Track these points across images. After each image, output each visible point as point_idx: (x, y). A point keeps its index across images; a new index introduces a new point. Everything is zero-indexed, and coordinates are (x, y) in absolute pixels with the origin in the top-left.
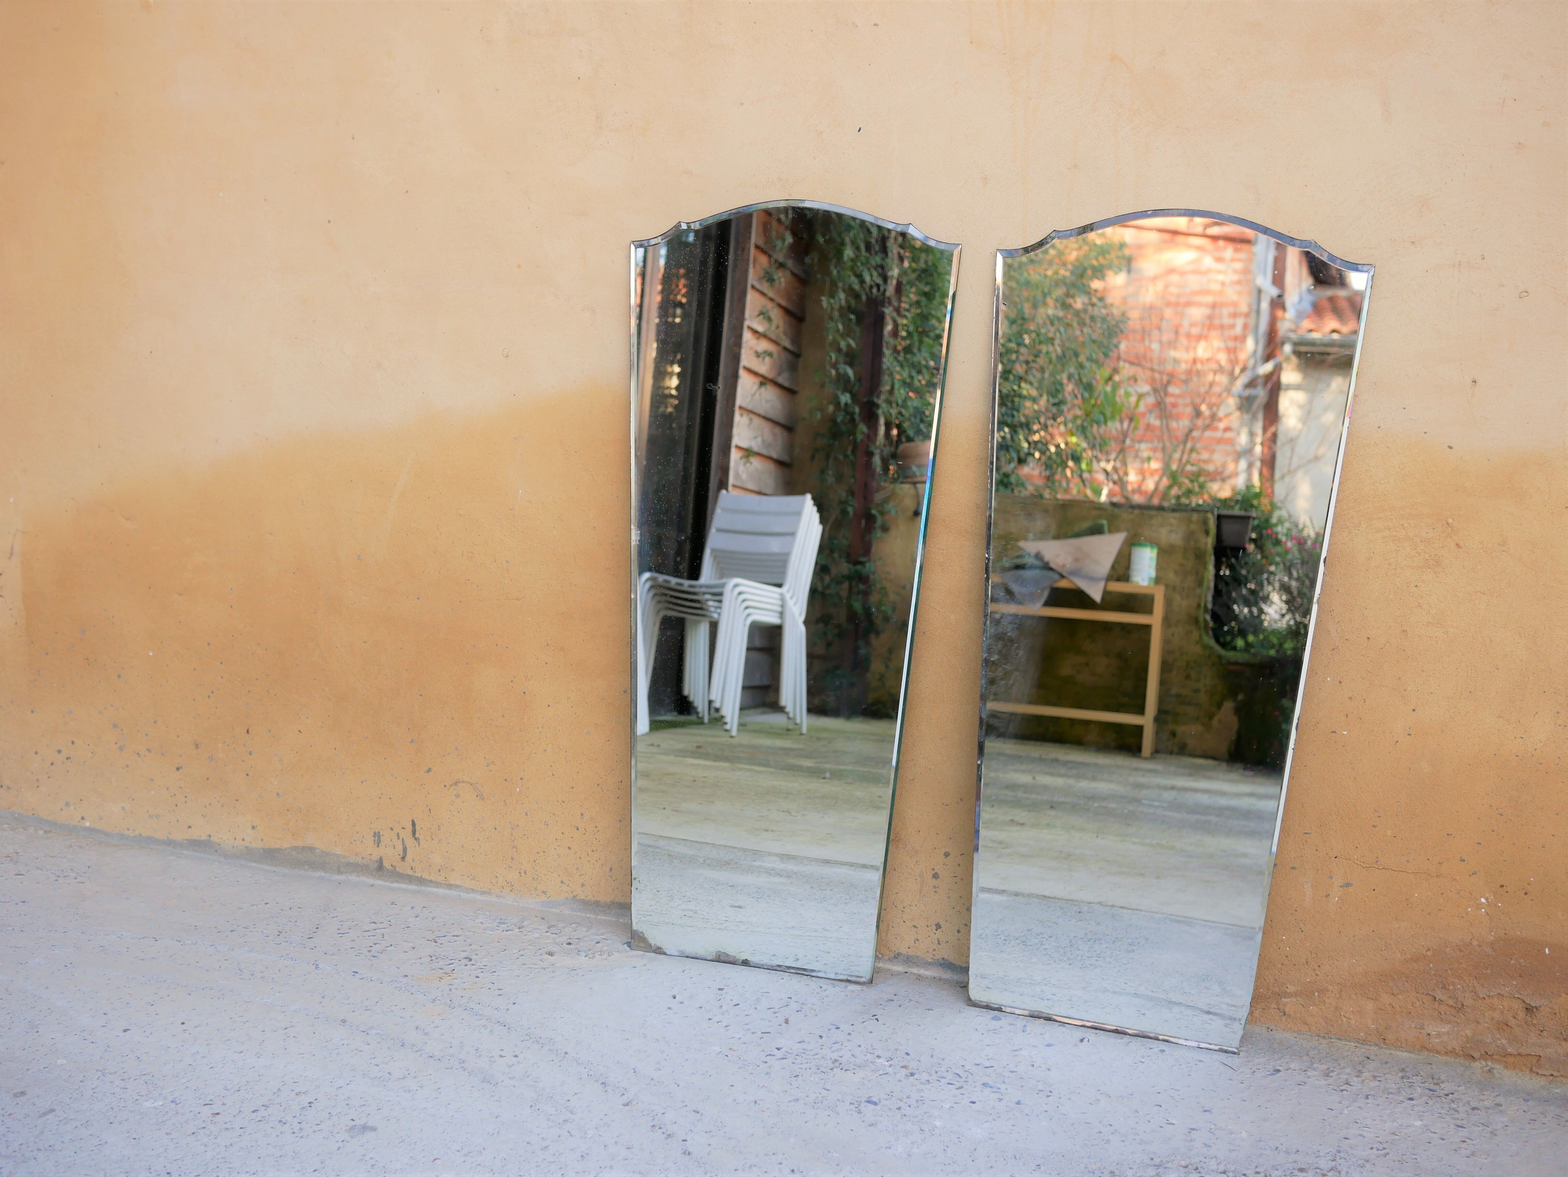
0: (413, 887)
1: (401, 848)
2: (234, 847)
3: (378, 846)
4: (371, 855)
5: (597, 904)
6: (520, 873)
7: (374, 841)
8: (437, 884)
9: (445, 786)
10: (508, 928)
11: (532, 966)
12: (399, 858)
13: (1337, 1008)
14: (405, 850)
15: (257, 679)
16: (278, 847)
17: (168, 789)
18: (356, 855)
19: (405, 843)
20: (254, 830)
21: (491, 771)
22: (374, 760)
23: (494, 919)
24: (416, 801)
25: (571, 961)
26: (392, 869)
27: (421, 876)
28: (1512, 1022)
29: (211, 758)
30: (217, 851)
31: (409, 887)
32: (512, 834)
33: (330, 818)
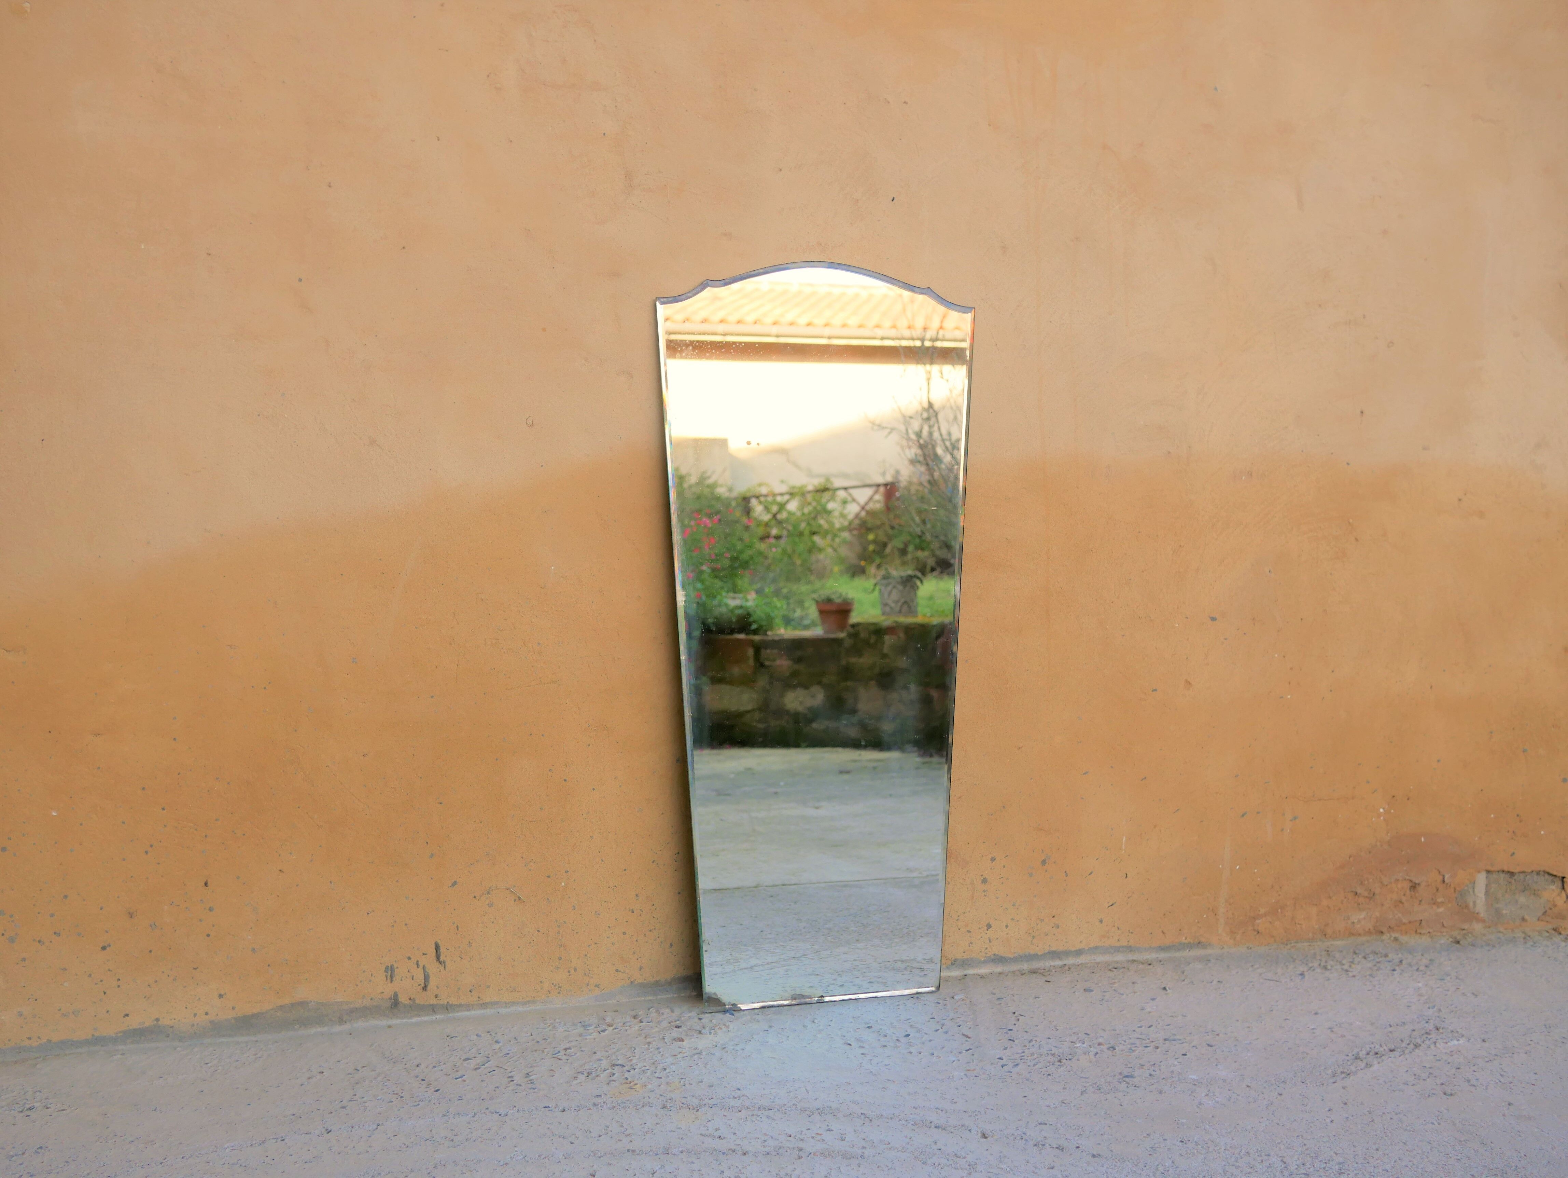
0: (438, 1017)
1: (422, 977)
2: (193, 1025)
3: (391, 981)
4: (382, 993)
5: (657, 984)
6: (569, 972)
7: (386, 976)
8: (468, 1007)
9: (475, 897)
11: (683, 1055)
12: (419, 988)
13: (1293, 919)
14: (426, 978)
15: (217, 820)
16: (255, 1011)
17: (90, 975)
18: (363, 997)
19: (427, 970)
20: (222, 999)
21: (530, 870)
22: (382, 885)
23: (574, 1025)
24: (440, 921)
25: (704, 1042)
26: (412, 1003)
27: (448, 1002)
28: (1404, 899)
29: (153, 926)
30: (168, 1036)
31: (434, 1018)
32: (558, 933)
33: (327, 963)
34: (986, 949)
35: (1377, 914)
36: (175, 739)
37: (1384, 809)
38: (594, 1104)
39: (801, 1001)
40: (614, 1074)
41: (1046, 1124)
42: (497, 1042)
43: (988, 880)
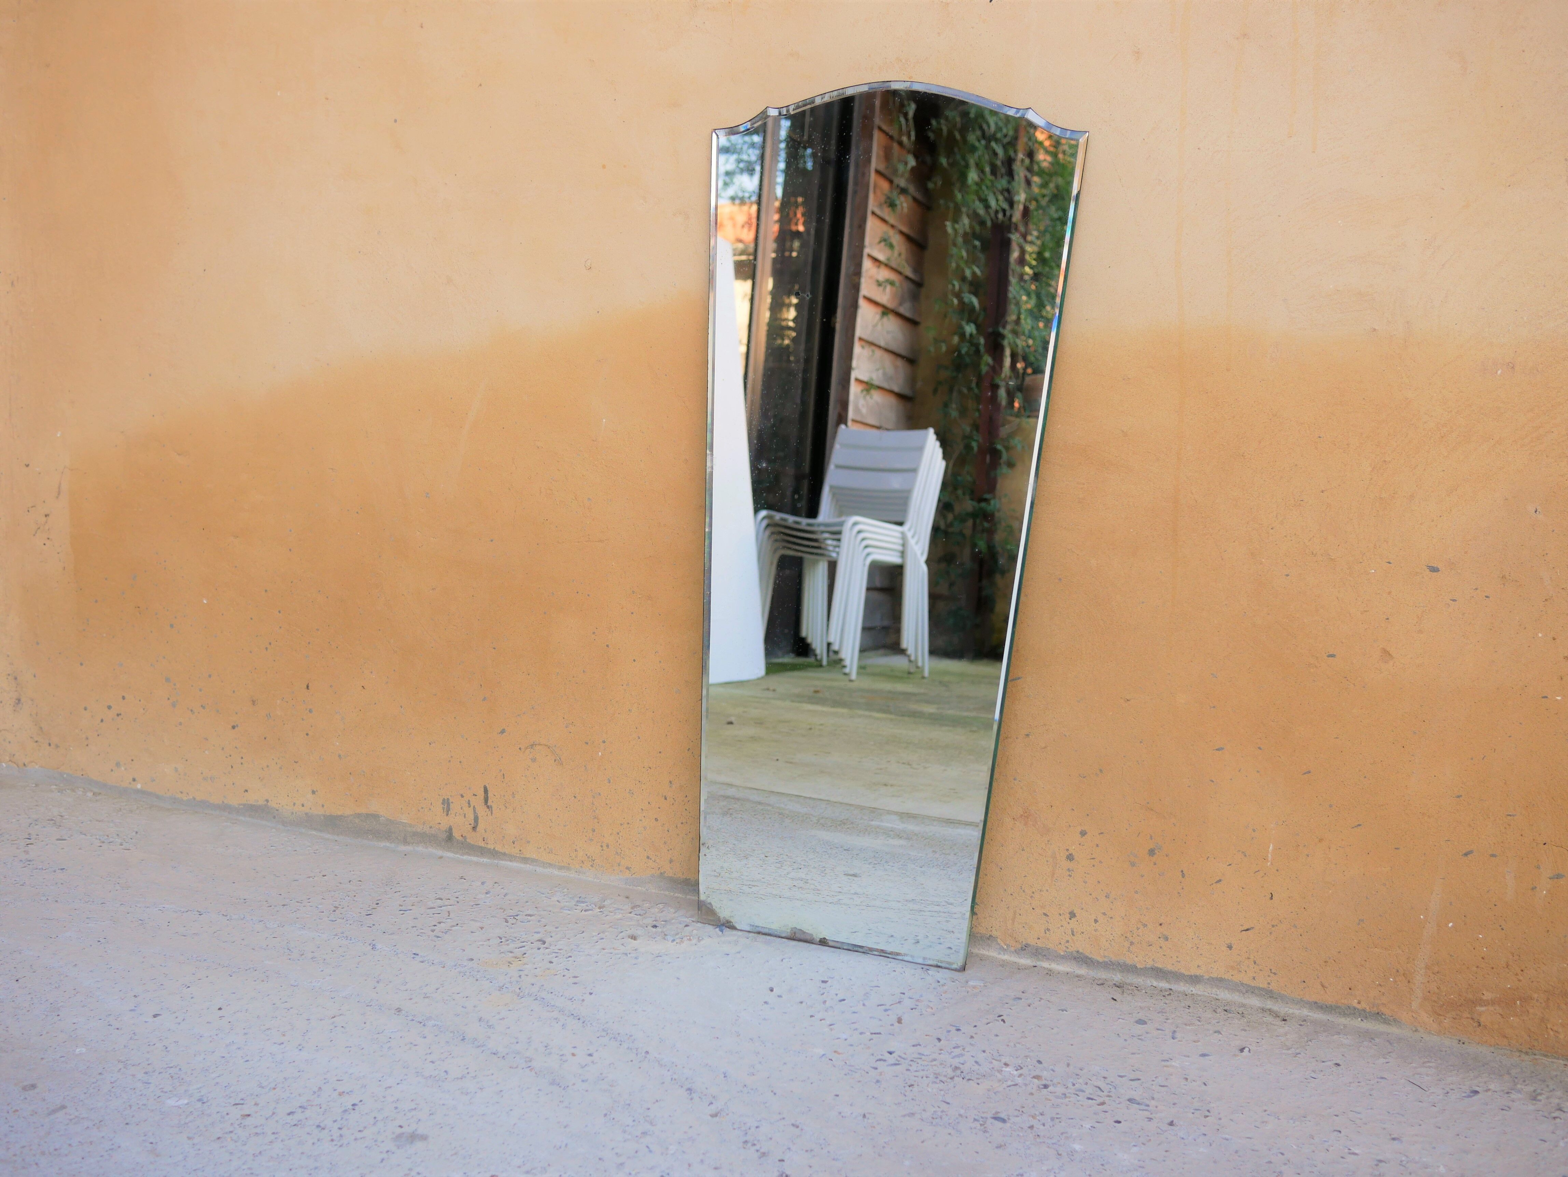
0: (485, 860)
1: (472, 817)
2: (292, 813)
3: (447, 815)
4: (440, 824)
6: (602, 846)
7: (443, 809)
8: (511, 858)
9: (520, 749)
10: (587, 908)
11: (612, 951)
12: (470, 827)
13: (1542, 1020)
14: (476, 819)
15: (317, 630)
16: (339, 813)
17: (223, 749)
18: (424, 824)
19: (477, 812)
20: (314, 795)
21: (570, 733)
22: (443, 719)
23: (573, 898)
24: (489, 765)
25: (654, 947)
26: (463, 840)
27: (494, 848)
29: (268, 715)
30: (274, 817)
31: (482, 860)
32: (593, 804)
33: (395, 783)
34: (1068, 942)
36: (290, 550)
43: (1075, 857)
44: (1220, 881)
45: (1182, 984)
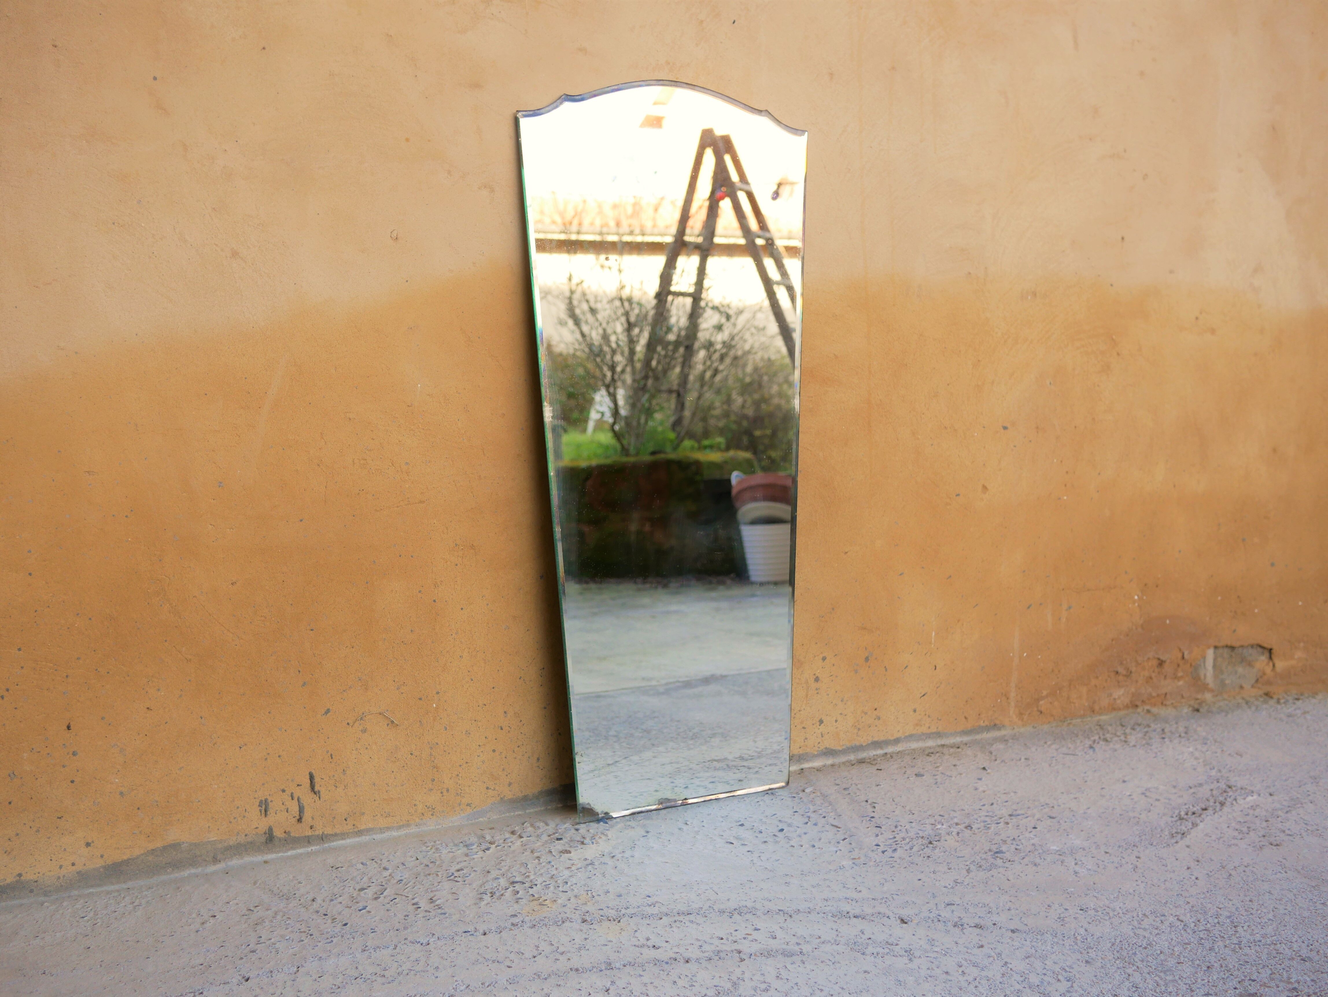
0: (313, 848)
1: (297, 809)
2: (59, 878)
3: (266, 815)
4: (257, 828)
6: (442, 793)
7: (261, 811)
8: (343, 836)
9: (348, 724)
10: (483, 848)
12: (294, 821)
13: (1068, 698)
14: (301, 810)
15: (78, 659)
16: (125, 858)
18: (238, 834)
19: (302, 802)
20: (89, 847)
21: (402, 693)
22: (254, 717)
23: (456, 845)
24: (314, 750)
25: (590, 852)
26: (287, 836)
27: (323, 833)
28: (1153, 675)
29: (12, 775)
30: (32, 891)
31: (309, 849)
32: (431, 755)
33: (199, 801)
34: (819, 743)
35: (1133, 690)
36: (30, 574)
37: (1138, 596)
38: (513, 924)
39: (667, 805)
40: (518, 892)
41: (954, 904)
42: (385, 869)
43: (820, 678)
44: (907, 667)
45: (889, 747)
